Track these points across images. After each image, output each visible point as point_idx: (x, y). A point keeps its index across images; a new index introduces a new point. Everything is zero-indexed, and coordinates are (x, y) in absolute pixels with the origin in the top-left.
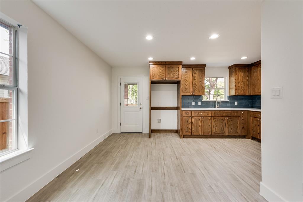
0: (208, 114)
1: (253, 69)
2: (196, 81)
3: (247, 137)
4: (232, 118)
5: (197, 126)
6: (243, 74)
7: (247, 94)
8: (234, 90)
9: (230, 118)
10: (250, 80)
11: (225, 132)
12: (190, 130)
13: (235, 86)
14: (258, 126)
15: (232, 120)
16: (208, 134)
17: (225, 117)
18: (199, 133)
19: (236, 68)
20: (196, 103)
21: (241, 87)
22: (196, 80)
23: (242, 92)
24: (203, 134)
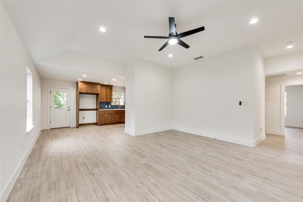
0: (113, 112)
5: (108, 119)
12: (104, 121)
20: (108, 106)
22: (108, 94)
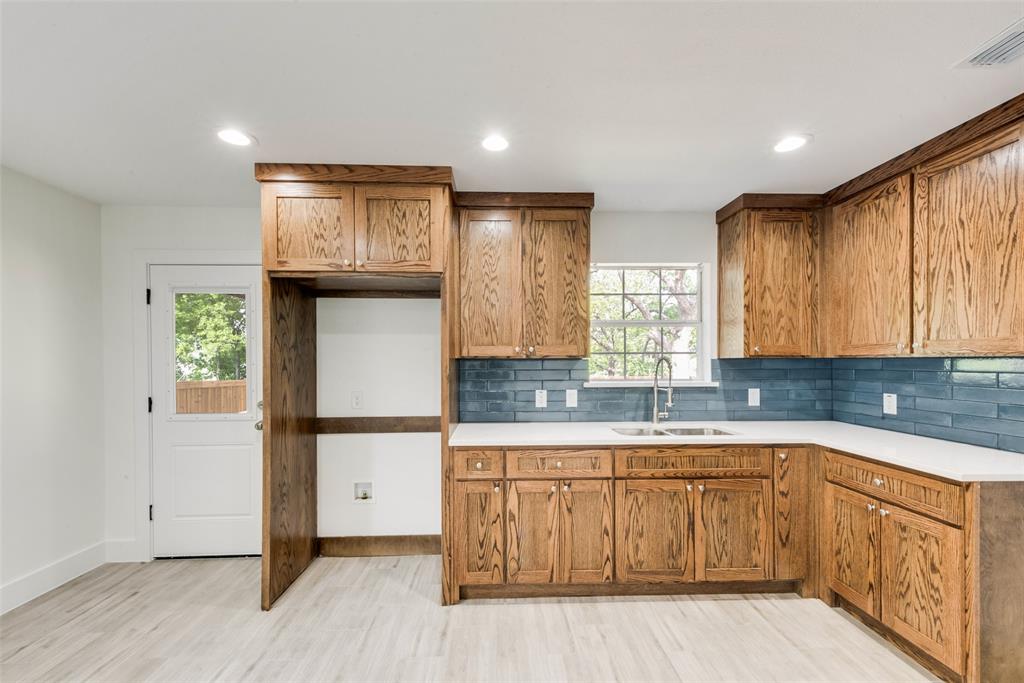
0: (594, 467)
1: (836, 224)
2: (541, 281)
3: (805, 591)
4: (724, 485)
5: (534, 533)
6: (786, 250)
7: (805, 350)
8: (740, 330)
9: (712, 484)
10: (822, 280)
11: (690, 562)
12: (497, 559)
13: (747, 307)
14: (866, 542)
15: (725, 499)
16: (595, 580)
17: (691, 479)
18: (548, 572)
19: (753, 214)
20: (556, 398)
21: (774, 315)
22: (545, 277)
23: (782, 340)
24: (567, 575)
